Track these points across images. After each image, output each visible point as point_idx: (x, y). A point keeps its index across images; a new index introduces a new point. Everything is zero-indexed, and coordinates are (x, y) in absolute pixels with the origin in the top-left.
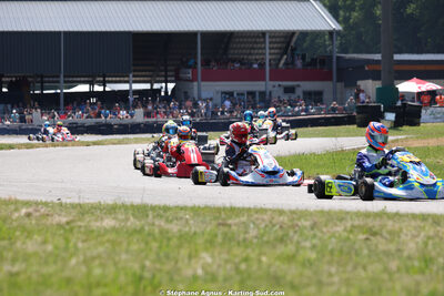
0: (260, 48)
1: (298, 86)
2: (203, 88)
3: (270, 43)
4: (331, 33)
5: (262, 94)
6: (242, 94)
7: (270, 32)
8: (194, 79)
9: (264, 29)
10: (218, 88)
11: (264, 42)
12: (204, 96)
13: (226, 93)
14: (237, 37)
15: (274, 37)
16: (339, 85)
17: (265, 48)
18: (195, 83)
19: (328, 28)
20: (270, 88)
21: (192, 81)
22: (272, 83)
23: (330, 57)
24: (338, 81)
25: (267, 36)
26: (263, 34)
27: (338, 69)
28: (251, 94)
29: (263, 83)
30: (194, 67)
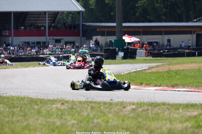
0: (43, 20)
1: (62, 39)
2: (14, 40)
3: (48, 17)
4: (79, 12)
5: (44, 43)
6: (35, 43)
7: (49, 12)
8: (10, 35)
9: (45, 10)
10: (22, 40)
11: (45, 17)
12: (14, 44)
13: (25, 43)
14: (29, 14)
15: (50, 14)
16: (84, 39)
17: (45, 20)
18: (10, 38)
19: (78, 10)
20: (48, 40)
21: (9, 36)
22: (50, 37)
23: (79, 25)
24: (83, 36)
25: (47, 14)
26: (45, 13)
27: (83, 30)
28: (38, 43)
29: (45, 37)
30: (10, 29)
